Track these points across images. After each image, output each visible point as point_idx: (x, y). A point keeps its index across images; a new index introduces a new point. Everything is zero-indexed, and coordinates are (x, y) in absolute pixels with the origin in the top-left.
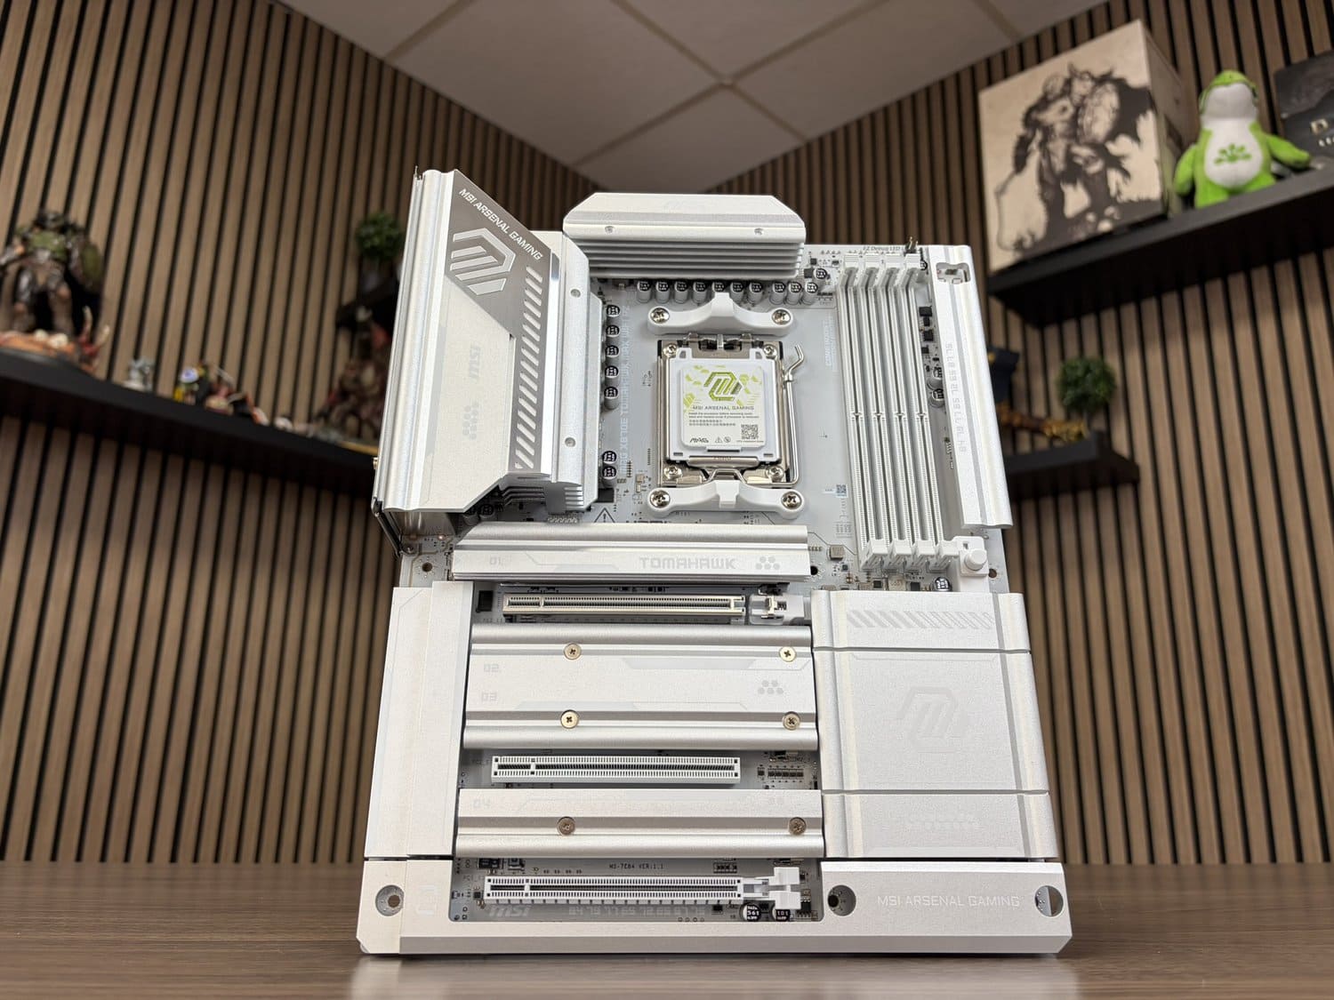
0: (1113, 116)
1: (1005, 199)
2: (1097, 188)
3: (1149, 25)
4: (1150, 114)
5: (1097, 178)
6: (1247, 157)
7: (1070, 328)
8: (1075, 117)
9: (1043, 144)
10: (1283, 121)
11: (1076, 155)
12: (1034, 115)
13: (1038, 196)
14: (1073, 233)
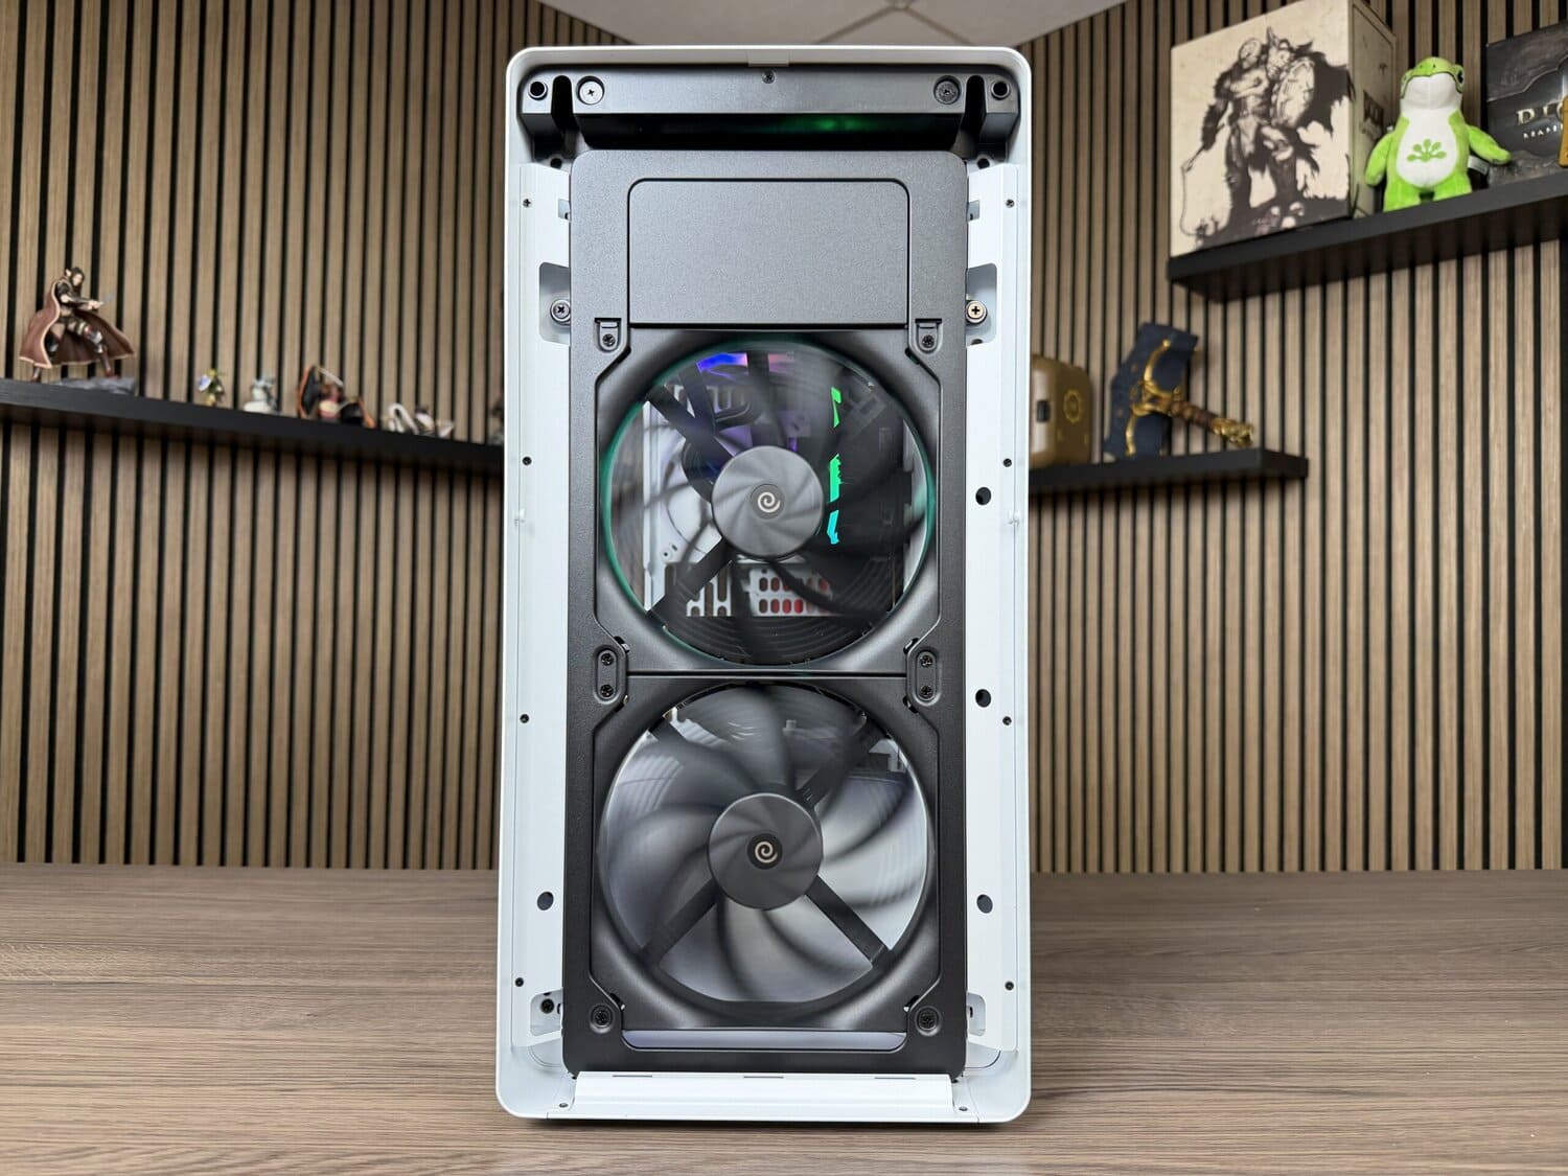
0: (1307, 95)
1: (1189, 175)
2: (1285, 178)
4: (1346, 100)
5: (1286, 166)
6: (1441, 155)
7: (1254, 306)
8: (1269, 92)
9: (1233, 119)
10: (1490, 104)
11: (1268, 138)
13: (1224, 178)
14: (1257, 225)
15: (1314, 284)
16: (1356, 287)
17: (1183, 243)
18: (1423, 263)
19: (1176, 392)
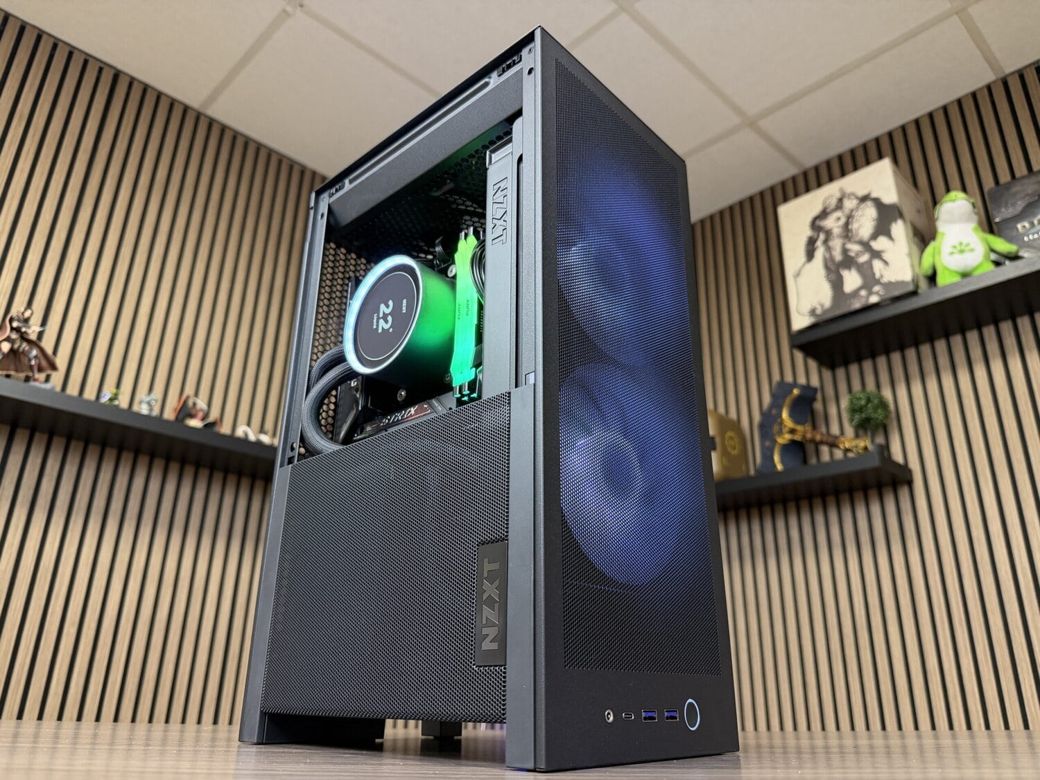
0: (873, 222)
1: (798, 279)
2: (866, 272)
3: (895, 161)
4: (900, 222)
5: (865, 266)
6: (972, 250)
7: (854, 368)
8: (847, 224)
9: (826, 242)
10: (996, 223)
11: (850, 250)
12: (818, 223)
13: (825, 279)
14: (851, 303)
15: (894, 350)
16: (926, 349)
17: (800, 321)
18: (971, 329)
19: (806, 425)
